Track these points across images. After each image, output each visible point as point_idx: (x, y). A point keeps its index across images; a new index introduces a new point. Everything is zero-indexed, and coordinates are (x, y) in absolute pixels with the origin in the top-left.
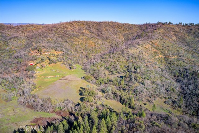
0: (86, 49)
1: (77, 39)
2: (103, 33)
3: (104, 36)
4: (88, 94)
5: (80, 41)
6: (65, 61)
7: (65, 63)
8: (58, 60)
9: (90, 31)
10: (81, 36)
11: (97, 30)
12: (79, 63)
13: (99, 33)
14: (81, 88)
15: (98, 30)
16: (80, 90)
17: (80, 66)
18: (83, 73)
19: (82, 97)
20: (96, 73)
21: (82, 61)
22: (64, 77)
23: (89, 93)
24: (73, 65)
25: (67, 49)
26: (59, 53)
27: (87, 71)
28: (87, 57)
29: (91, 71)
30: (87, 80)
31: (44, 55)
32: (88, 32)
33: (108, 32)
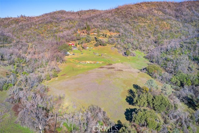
0: (155, 32)
1: (143, 19)
2: (184, 13)
3: (186, 17)
4: (146, 104)
5: (148, 21)
6: (118, 44)
7: (119, 46)
8: (109, 43)
9: (165, 12)
10: (150, 17)
11: (175, 10)
12: (141, 48)
13: (179, 15)
14: (136, 87)
15: (177, 10)
16: (131, 91)
17: (143, 53)
18: (145, 63)
20: (170, 64)
21: (147, 46)
22: (110, 65)
23: (150, 100)
24: (130, 50)
25: (125, 30)
26: (114, 34)
27: (154, 60)
28: (155, 42)
29: (160, 61)
30: (150, 74)
31: (92, 36)
32: (161, 13)
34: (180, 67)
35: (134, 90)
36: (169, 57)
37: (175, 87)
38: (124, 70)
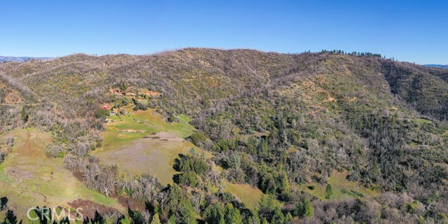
0: (202, 90)
1: (187, 73)
2: (233, 65)
3: (235, 70)
4: (189, 168)
5: (193, 77)
6: (161, 108)
7: (161, 110)
8: (149, 106)
9: (212, 64)
10: (195, 70)
11: (224, 61)
12: (186, 112)
13: (228, 67)
14: (181, 156)
15: (226, 61)
16: (177, 160)
17: (188, 118)
18: (191, 130)
19: (178, 173)
20: (214, 130)
21: (193, 109)
22: (154, 134)
23: (192, 165)
24: (174, 115)
25: (168, 89)
26: (154, 94)
27: (199, 127)
28: (202, 103)
29: (206, 127)
30: (194, 142)
32: (209, 64)
33: (243, 64)
34: (222, 133)
35: (180, 159)
36: (215, 122)
37: (215, 153)
38: (169, 140)
